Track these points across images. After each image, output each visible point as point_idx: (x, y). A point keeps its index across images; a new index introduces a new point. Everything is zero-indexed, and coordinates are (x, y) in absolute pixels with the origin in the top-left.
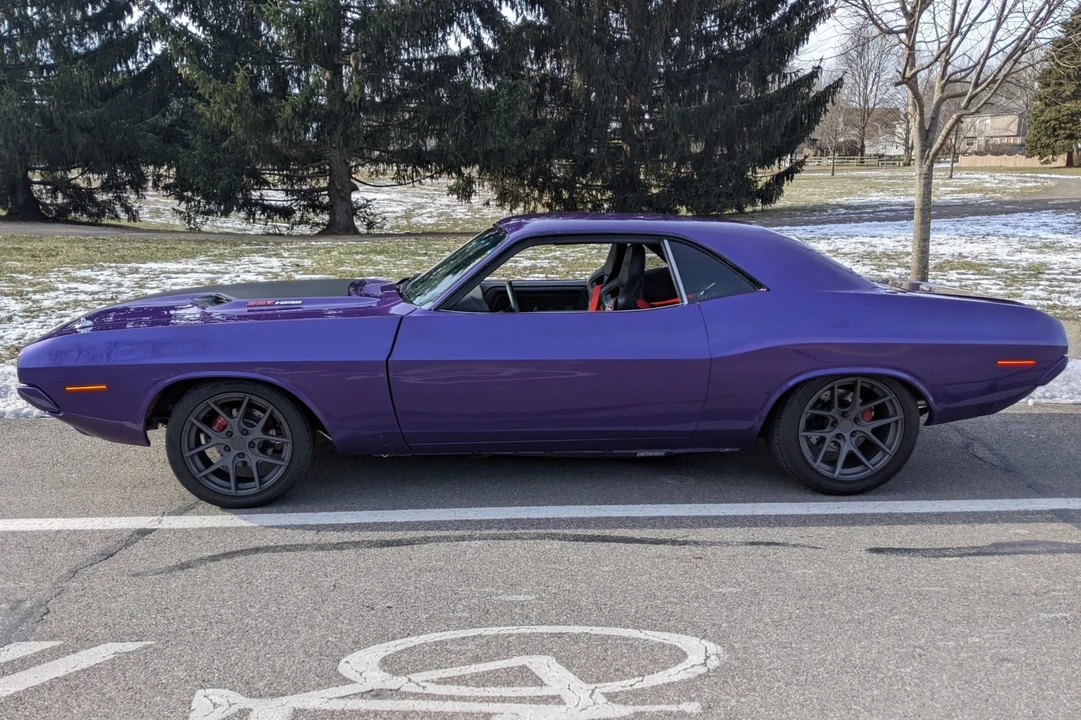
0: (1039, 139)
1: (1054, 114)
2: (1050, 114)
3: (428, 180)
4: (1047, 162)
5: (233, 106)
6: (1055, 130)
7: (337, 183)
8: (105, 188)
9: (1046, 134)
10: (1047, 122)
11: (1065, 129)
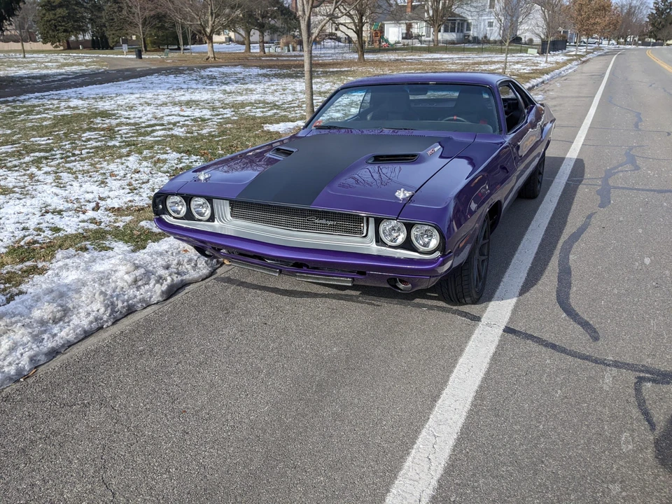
0: (48, 32)
1: (52, 16)
2: (50, 16)
4: (56, 47)
6: (56, 26)
9: (50, 29)
10: (50, 21)
11: (61, 26)
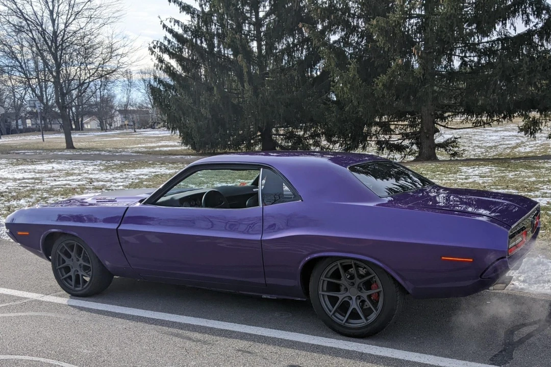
3: (495, 123)
5: (349, 86)
7: (424, 128)
8: (312, 136)
